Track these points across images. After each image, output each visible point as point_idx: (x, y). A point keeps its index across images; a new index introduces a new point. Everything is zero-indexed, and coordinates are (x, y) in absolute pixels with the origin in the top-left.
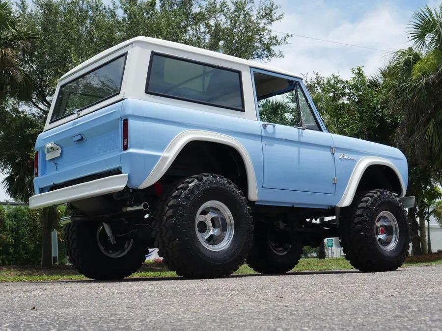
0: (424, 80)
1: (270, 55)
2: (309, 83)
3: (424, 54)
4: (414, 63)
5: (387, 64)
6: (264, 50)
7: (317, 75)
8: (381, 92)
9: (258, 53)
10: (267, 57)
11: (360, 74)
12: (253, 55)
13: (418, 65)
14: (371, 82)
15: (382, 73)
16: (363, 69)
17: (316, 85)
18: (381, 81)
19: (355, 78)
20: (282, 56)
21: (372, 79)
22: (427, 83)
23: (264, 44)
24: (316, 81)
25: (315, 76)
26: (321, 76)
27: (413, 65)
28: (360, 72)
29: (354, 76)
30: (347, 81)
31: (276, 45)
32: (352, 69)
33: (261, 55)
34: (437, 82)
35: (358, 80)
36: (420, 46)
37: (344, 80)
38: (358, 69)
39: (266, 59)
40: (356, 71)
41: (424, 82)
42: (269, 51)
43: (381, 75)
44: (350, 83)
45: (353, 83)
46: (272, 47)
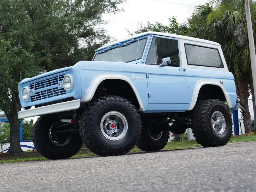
0: (214, 25)
1: (115, 10)
2: (144, 28)
3: (214, 8)
4: (208, 14)
5: (192, 15)
6: (111, 7)
7: (148, 23)
8: (188, 33)
9: (108, 9)
10: (114, 11)
11: (174, 21)
12: (104, 10)
13: (210, 15)
14: (182, 27)
15: (189, 21)
16: (176, 18)
17: (148, 29)
18: (188, 26)
19: (171, 24)
20: (123, 11)
21: (182, 25)
22: (216, 27)
23: (111, 3)
24: (147, 27)
25: (147, 24)
26: (151, 24)
27: (207, 15)
28: (174, 20)
29: (170, 23)
30: (166, 27)
31: (119, 3)
32: (169, 18)
33: (110, 10)
34: (222, 25)
35: (173, 25)
36: (212, 2)
37: (165, 26)
38: (173, 18)
39: (113, 13)
40: (172, 20)
41: (214, 26)
42: (115, 7)
43: (188, 22)
44: (168, 28)
45: (170, 28)
46: (116, 5)
